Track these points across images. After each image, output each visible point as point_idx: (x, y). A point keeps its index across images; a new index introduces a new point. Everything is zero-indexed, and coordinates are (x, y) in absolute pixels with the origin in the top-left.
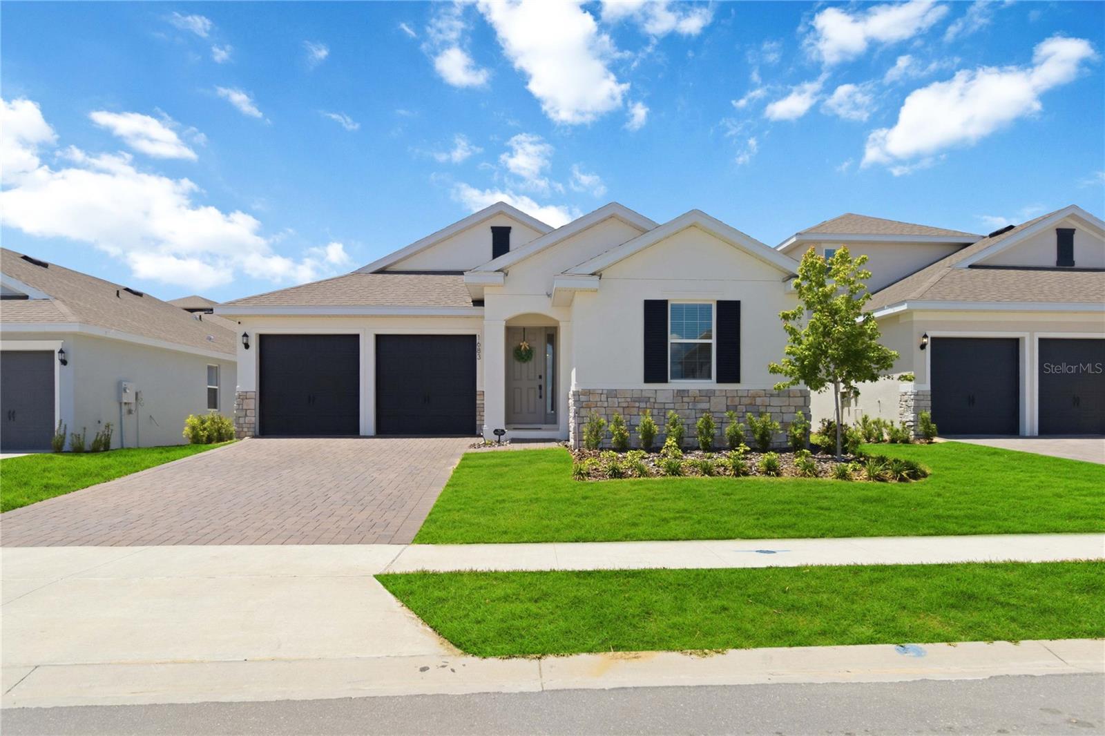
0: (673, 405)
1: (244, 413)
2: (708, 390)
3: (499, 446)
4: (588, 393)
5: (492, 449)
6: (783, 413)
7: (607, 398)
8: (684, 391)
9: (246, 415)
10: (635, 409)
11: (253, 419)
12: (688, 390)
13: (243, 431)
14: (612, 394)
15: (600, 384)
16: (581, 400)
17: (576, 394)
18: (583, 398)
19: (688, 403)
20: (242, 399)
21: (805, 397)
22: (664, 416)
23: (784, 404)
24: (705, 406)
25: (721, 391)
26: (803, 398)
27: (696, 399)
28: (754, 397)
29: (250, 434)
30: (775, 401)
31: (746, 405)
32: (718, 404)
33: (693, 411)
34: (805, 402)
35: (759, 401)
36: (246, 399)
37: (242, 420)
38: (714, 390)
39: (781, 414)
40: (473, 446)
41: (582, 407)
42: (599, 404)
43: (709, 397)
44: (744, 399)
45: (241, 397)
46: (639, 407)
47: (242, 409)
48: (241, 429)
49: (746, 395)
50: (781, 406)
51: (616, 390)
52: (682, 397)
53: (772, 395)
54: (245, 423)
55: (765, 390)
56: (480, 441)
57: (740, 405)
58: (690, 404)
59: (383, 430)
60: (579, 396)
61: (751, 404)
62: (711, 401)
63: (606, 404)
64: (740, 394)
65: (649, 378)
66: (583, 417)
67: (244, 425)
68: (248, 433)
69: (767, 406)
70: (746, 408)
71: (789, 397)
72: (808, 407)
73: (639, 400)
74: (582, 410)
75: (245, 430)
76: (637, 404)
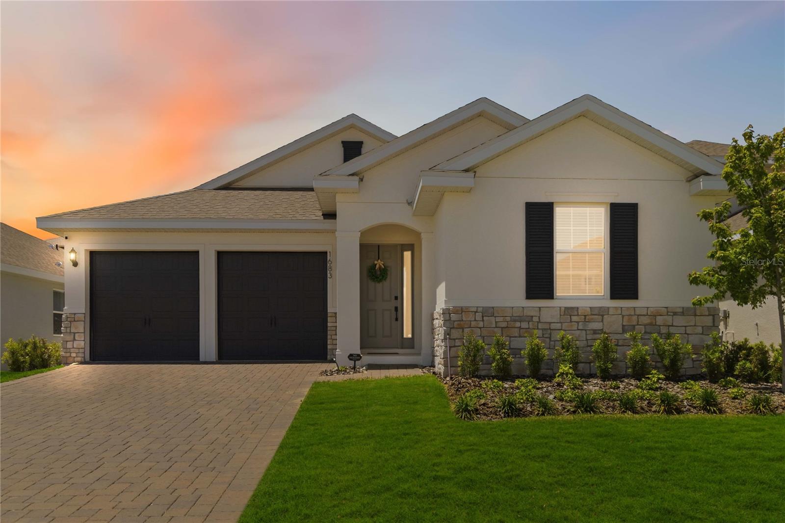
0: (560, 324)
1: (72, 337)
2: (601, 307)
3: (354, 373)
4: (461, 310)
5: (347, 377)
6: (688, 334)
7: (483, 317)
8: (572, 308)
9: (74, 339)
10: (516, 329)
11: (83, 343)
12: (578, 308)
13: (70, 356)
14: (489, 312)
15: (475, 300)
16: (452, 319)
17: (446, 312)
18: (454, 317)
19: (578, 322)
20: (70, 322)
21: (713, 316)
22: (550, 338)
23: (690, 324)
24: (596, 326)
25: (616, 308)
26: (711, 317)
27: (587, 317)
28: (655, 316)
29: (79, 359)
30: (679, 321)
31: (645, 325)
32: (613, 323)
33: (584, 332)
34: (714, 321)
35: (660, 320)
36: (75, 321)
37: (69, 345)
38: (608, 308)
39: (686, 336)
40: (325, 373)
41: (453, 328)
42: (473, 324)
43: (603, 316)
44: (641, 317)
45: (69, 319)
46: (520, 328)
47: (70, 332)
48: (68, 355)
49: (645, 313)
50: (685, 326)
51: (493, 308)
52: (570, 316)
53: (675, 314)
54: (73, 348)
55: (667, 308)
56: (333, 367)
57: (638, 325)
58: (580, 324)
59: (226, 355)
60: (450, 314)
61: (651, 324)
62: (604, 320)
63: (481, 324)
64: (638, 312)
65: (531, 294)
66: (454, 339)
67: (72, 350)
68: (76, 359)
69: (669, 326)
70: (645, 328)
71: (695, 315)
72: (718, 327)
73: (521, 319)
74: (453, 331)
75: (74, 355)
76: (518, 324)
